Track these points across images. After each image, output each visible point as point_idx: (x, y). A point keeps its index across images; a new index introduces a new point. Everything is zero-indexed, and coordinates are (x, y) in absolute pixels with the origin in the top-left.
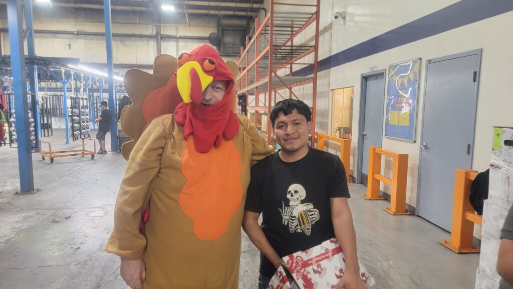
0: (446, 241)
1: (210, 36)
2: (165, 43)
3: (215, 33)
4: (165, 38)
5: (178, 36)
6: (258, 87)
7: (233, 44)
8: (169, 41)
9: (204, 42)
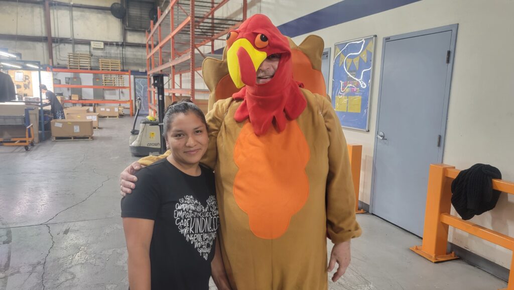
0: (417, 247)
1: (112, 6)
2: (55, 11)
3: (118, 3)
4: (55, 5)
5: (72, 3)
6: (176, 67)
7: (141, 18)
8: (60, 9)
9: (106, 12)
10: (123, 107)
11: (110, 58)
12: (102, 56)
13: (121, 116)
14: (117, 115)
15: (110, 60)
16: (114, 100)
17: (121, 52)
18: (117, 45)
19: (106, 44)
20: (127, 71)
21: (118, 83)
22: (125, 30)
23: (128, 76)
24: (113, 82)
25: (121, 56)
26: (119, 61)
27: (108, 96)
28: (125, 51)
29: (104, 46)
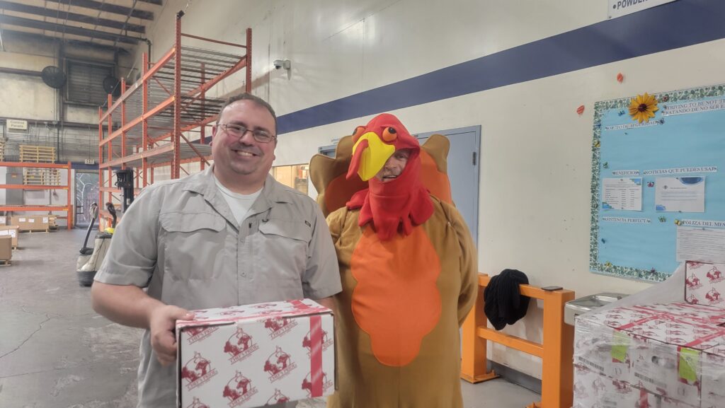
1: (44, 70)
3: (54, 67)
6: (149, 159)
7: (90, 88)
9: (33, 79)
10: (56, 216)
11: (38, 143)
12: (24, 141)
13: (53, 229)
14: (47, 228)
15: (37, 147)
16: (40, 206)
17: (56, 135)
18: (50, 125)
19: (31, 123)
20: (65, 163)
21: (48, 181)
22: (64, 104)
23: (67, 170)
24: (41, 178)
25: (56, 142)
26: (53, 149)
27: (30, 199)
28: (62, 134)
29: (28, 126)
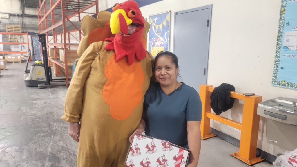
10: (24, 56)
11: (14, 24)
12: (8, 23)
13: (23, 61)
14: (20, 61)
16: (17, 52)
17: (21, 20)
18: (18, 16)
19: (10, 15)
20: (26, 33)
21: (20, 40)
22: (23, 6)
23: (27, 36)
24: (16, 39)
25: (22, 23)
26: (20, 26)
27: (13, 49)
28: (24, 20)
29: (9, 16)
